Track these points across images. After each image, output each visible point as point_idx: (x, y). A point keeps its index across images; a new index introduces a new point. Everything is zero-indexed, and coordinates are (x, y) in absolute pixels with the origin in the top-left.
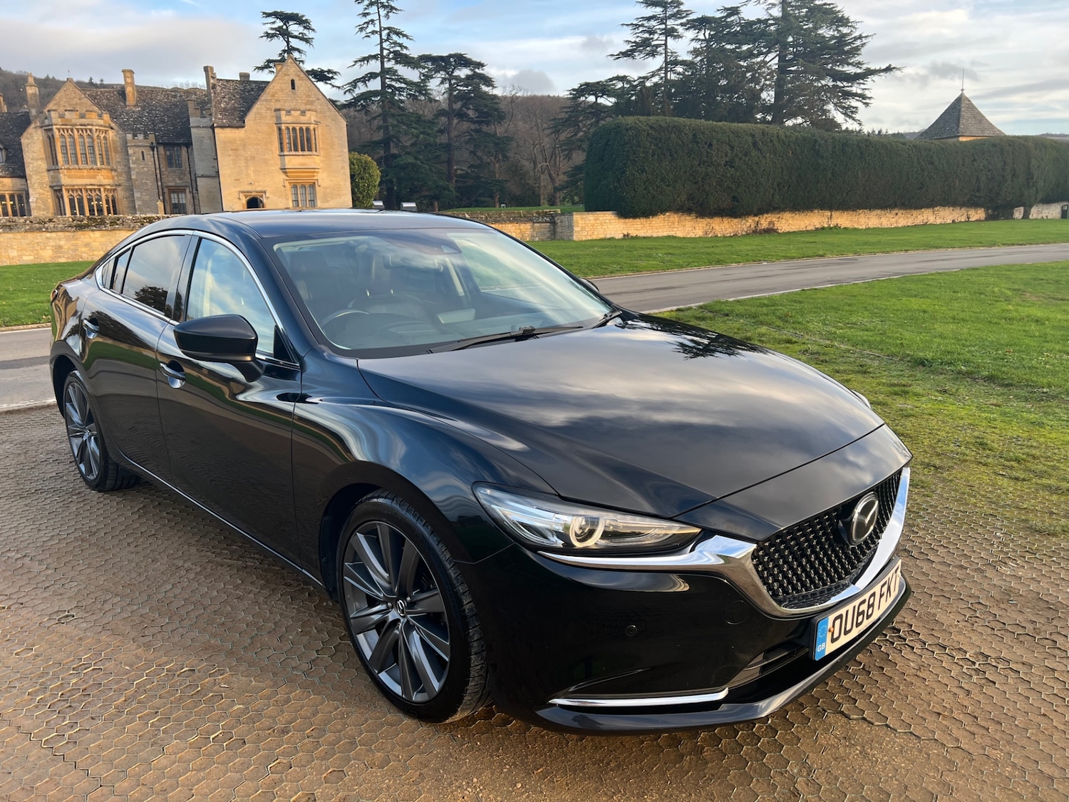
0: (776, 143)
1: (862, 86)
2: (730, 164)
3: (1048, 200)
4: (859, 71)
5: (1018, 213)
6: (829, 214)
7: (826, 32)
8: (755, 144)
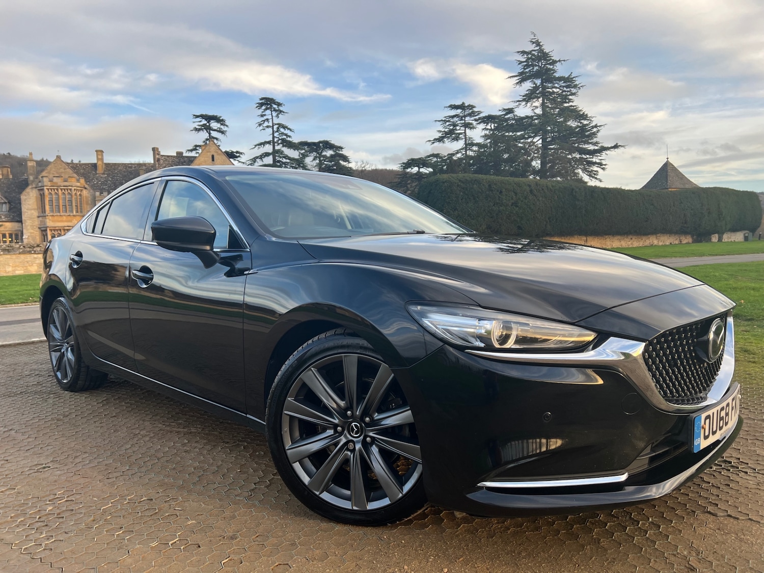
0: (546, 191)
1: (599, 158)
2: (515, 204)
3: (734, 230)
4: (596, 148)
5: (715, 238)
6: (585, 238)
7: (572, 124)
8: (531, 191)
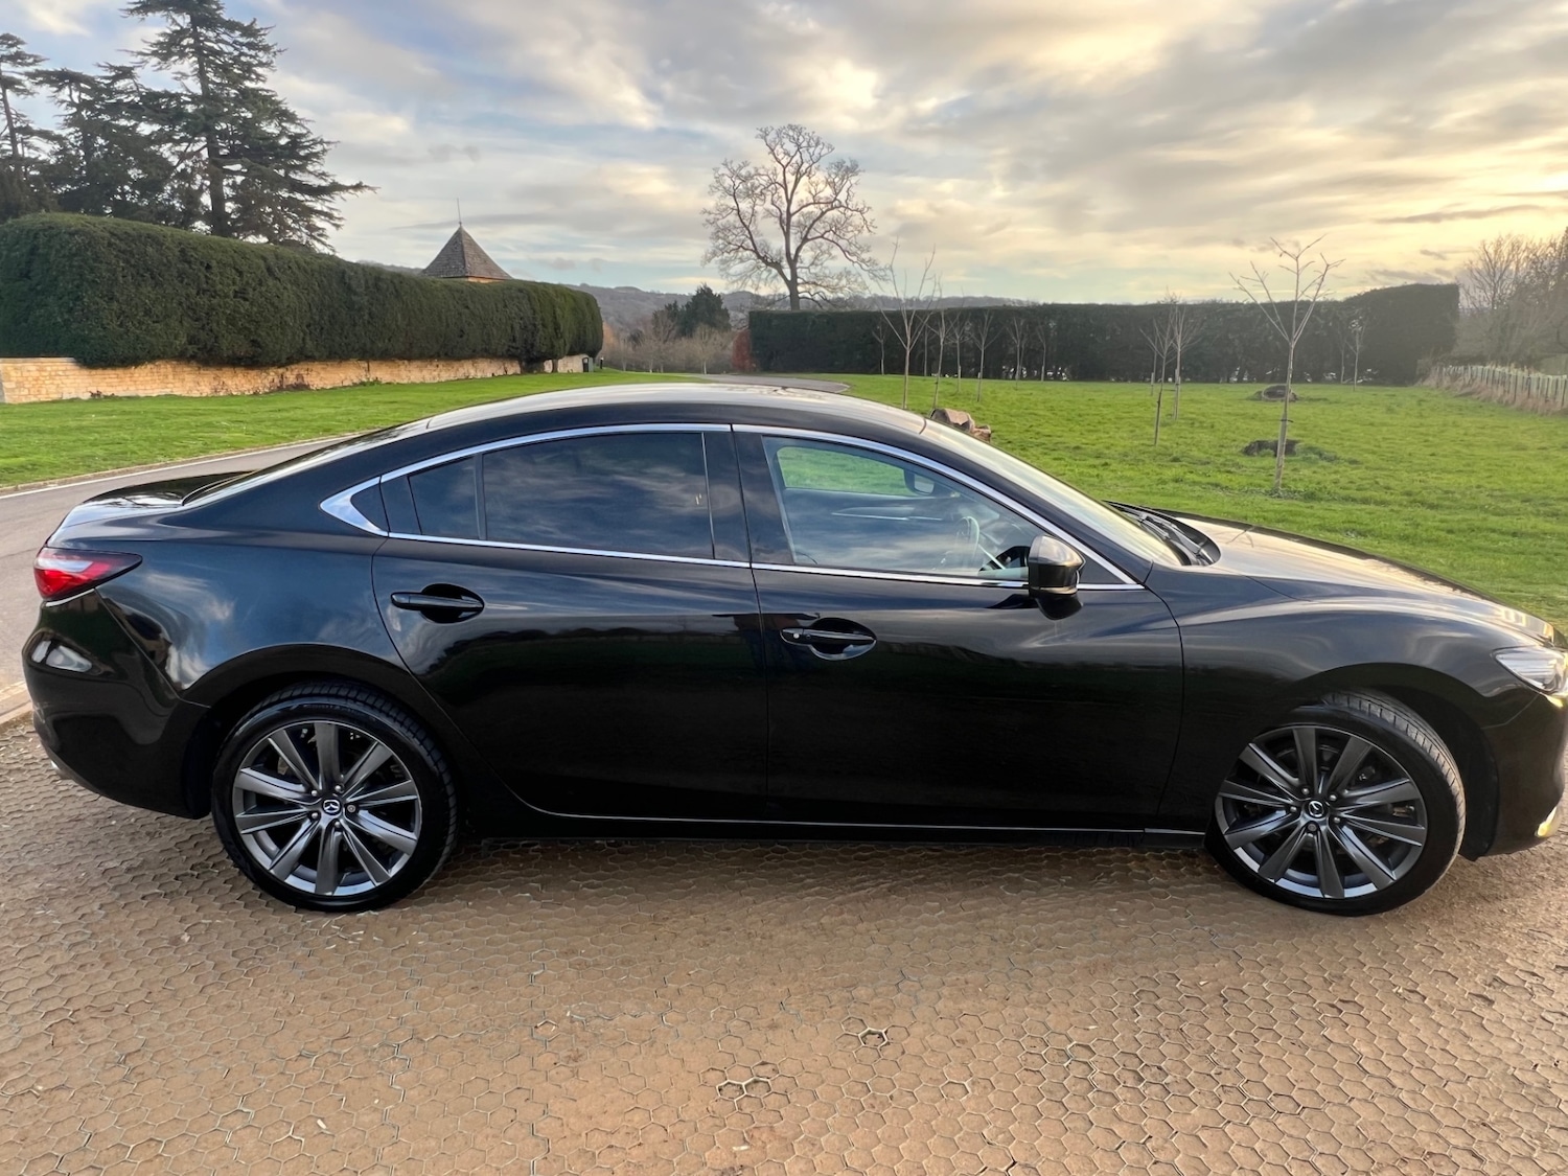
0: (297, 271)
1: (327, 204)
2: (240, 294)
3: (572, 353)
4: (324, 184)
5: (548, 366)
6: (366, 365)
7: (271, 128)
8: (269, 269)
